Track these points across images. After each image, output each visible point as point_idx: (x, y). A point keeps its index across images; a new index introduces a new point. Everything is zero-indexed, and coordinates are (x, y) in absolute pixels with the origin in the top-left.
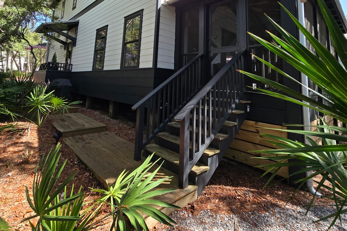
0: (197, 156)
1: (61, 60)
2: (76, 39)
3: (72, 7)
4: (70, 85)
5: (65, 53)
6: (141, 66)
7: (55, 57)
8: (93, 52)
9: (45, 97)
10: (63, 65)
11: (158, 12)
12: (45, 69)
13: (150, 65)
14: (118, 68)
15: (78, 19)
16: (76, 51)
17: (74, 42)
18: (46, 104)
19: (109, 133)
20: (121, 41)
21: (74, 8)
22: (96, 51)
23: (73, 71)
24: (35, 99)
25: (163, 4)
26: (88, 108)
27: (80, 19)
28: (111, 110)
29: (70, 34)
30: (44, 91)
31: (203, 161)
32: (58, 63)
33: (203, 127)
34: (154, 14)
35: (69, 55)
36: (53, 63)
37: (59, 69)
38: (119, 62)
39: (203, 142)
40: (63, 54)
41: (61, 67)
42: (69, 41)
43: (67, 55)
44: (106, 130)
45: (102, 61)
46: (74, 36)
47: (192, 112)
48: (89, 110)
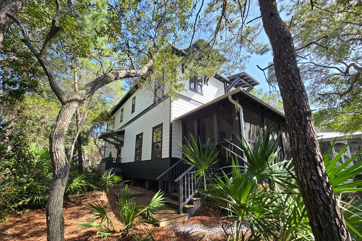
0: (188, 200)
1: (114, 156)
2: (123, 142)
3: (120, 121)
4: (121, 171)
5: (117, 151)
6: (163, 157)
7: (111, 154)
8: (134, 150)
9: (111, 176)
10: (115, 159)
11: (171, 125)
12: (105, 162)
13: (168, 156)
14: (150, 159)
15: (124, 129)
16: (123, 149)
17: (122, 143)
18: (111, 181)
19: (146, 197)
20: (151, 142)
21: (121, 121)
22: (136, 149)
23: (122, 162)
24: (105, 178)
25: (173, 120)
26: (133, 186)
27: (125, 128)
28: (147, 185)
29: (119, 138)
30: (110, 173)
31: (191, 203)
32: (113, 158)
33: (191, 188)
34: (169, 126)
35: (119, 152)
36: (109, 158)
37: (114, 162)
38: (150, 155)
39: (191, 194)
40: (115, 152)
41: (114, 160)
42: (119, 143)
43: (118, 152)
44: (144, 196)
45: (140, 155)
46: (122, 140)
47: (184, 177)
48: (133, 187)
